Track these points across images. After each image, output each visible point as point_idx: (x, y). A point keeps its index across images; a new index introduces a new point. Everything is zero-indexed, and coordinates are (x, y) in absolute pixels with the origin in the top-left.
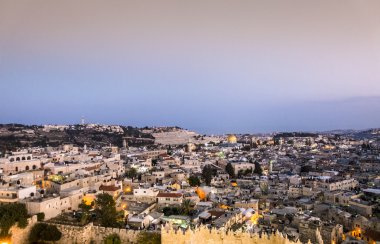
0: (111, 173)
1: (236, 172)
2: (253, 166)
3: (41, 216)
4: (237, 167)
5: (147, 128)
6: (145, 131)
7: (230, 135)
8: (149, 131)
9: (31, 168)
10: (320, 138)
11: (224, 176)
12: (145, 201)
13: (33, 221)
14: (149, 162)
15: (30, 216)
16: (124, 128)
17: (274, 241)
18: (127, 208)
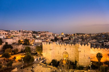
1: (64, 40)
2: (68, 38)
5: (39, 32)
6: (38, 32)
8: (40, 33)
10: (86, 35)
11: (61, 40)
12: (38, 43)
13: (4, 44)
16: (33, 32)
17: (76, 46)
18: (33, 43)
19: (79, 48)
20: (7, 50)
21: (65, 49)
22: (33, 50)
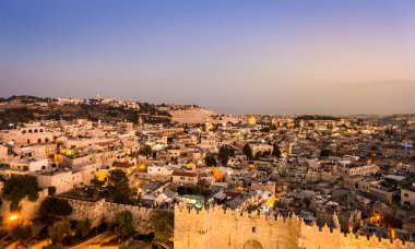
0: (125, 149)
1: (254, 153)
2: (272, 148)
3: (52, 190)
4: (255, 149)
5: (163, 105)
6: (161, 109)
7: (249, 116)
8: (165, 109)
9: (43, 141)
10: (342, 122)
11: (241, 157)
12: (159, 179)
14: (164, 140)
15: (41, 190)
16: (140, 105)
17: (290, 223)
18: (141, 186)
19: (299, 236)
20: (57, 229)
21: (254, 229)
22: (143, 223)
